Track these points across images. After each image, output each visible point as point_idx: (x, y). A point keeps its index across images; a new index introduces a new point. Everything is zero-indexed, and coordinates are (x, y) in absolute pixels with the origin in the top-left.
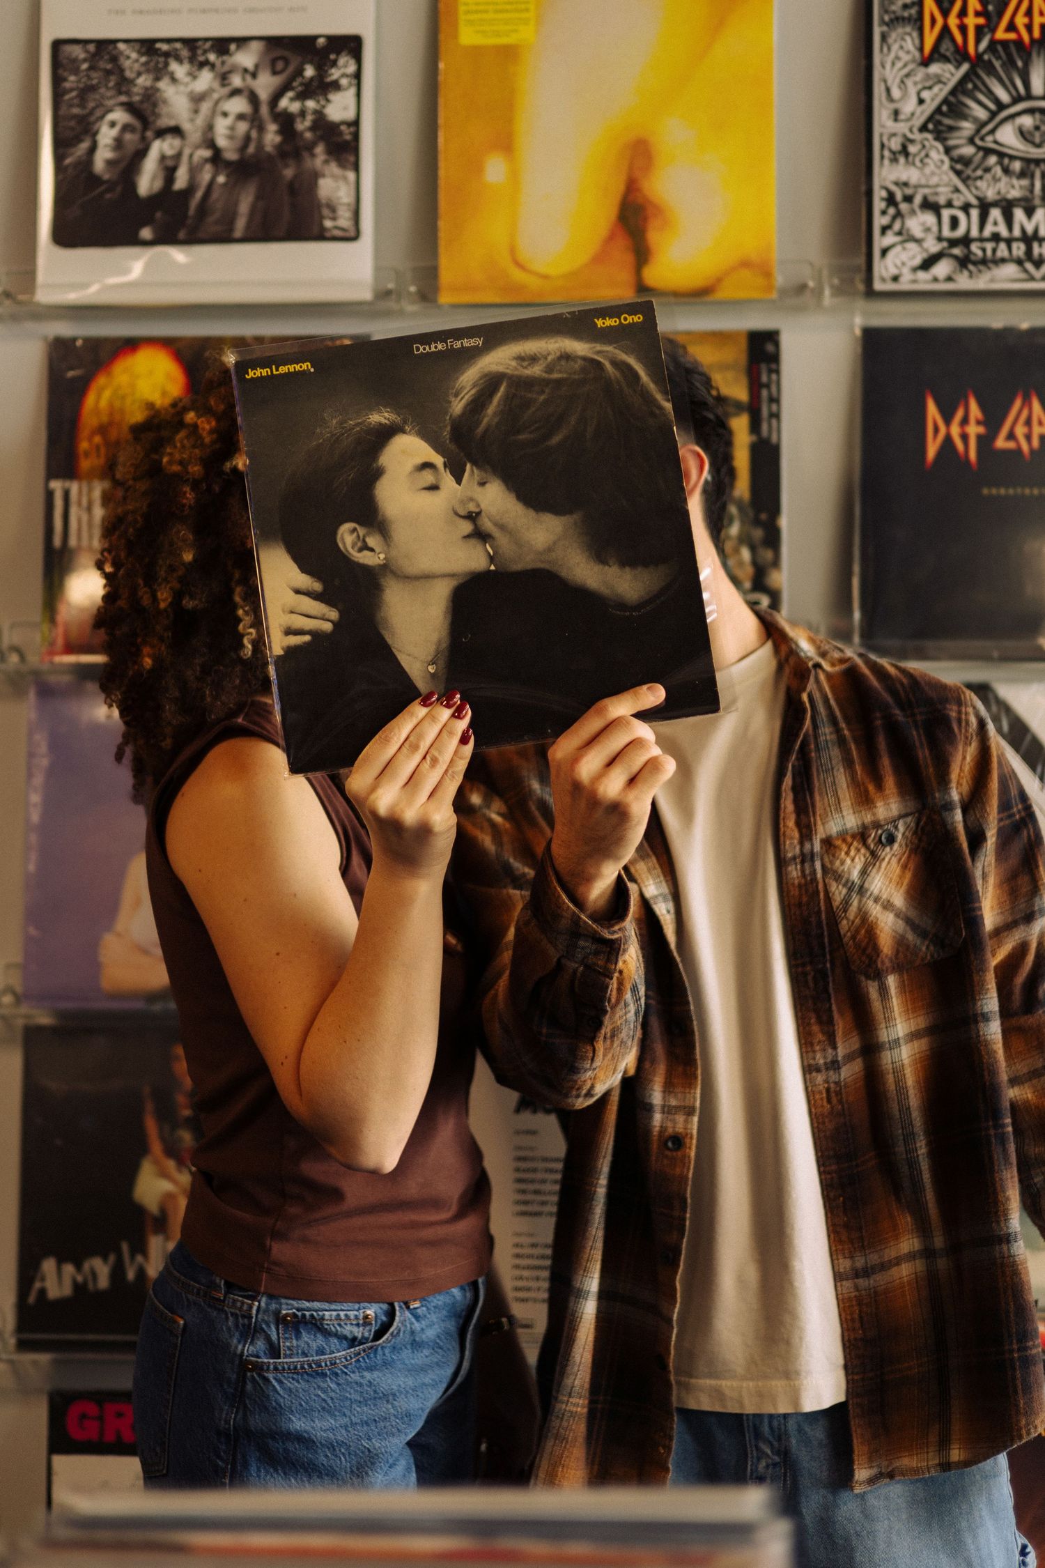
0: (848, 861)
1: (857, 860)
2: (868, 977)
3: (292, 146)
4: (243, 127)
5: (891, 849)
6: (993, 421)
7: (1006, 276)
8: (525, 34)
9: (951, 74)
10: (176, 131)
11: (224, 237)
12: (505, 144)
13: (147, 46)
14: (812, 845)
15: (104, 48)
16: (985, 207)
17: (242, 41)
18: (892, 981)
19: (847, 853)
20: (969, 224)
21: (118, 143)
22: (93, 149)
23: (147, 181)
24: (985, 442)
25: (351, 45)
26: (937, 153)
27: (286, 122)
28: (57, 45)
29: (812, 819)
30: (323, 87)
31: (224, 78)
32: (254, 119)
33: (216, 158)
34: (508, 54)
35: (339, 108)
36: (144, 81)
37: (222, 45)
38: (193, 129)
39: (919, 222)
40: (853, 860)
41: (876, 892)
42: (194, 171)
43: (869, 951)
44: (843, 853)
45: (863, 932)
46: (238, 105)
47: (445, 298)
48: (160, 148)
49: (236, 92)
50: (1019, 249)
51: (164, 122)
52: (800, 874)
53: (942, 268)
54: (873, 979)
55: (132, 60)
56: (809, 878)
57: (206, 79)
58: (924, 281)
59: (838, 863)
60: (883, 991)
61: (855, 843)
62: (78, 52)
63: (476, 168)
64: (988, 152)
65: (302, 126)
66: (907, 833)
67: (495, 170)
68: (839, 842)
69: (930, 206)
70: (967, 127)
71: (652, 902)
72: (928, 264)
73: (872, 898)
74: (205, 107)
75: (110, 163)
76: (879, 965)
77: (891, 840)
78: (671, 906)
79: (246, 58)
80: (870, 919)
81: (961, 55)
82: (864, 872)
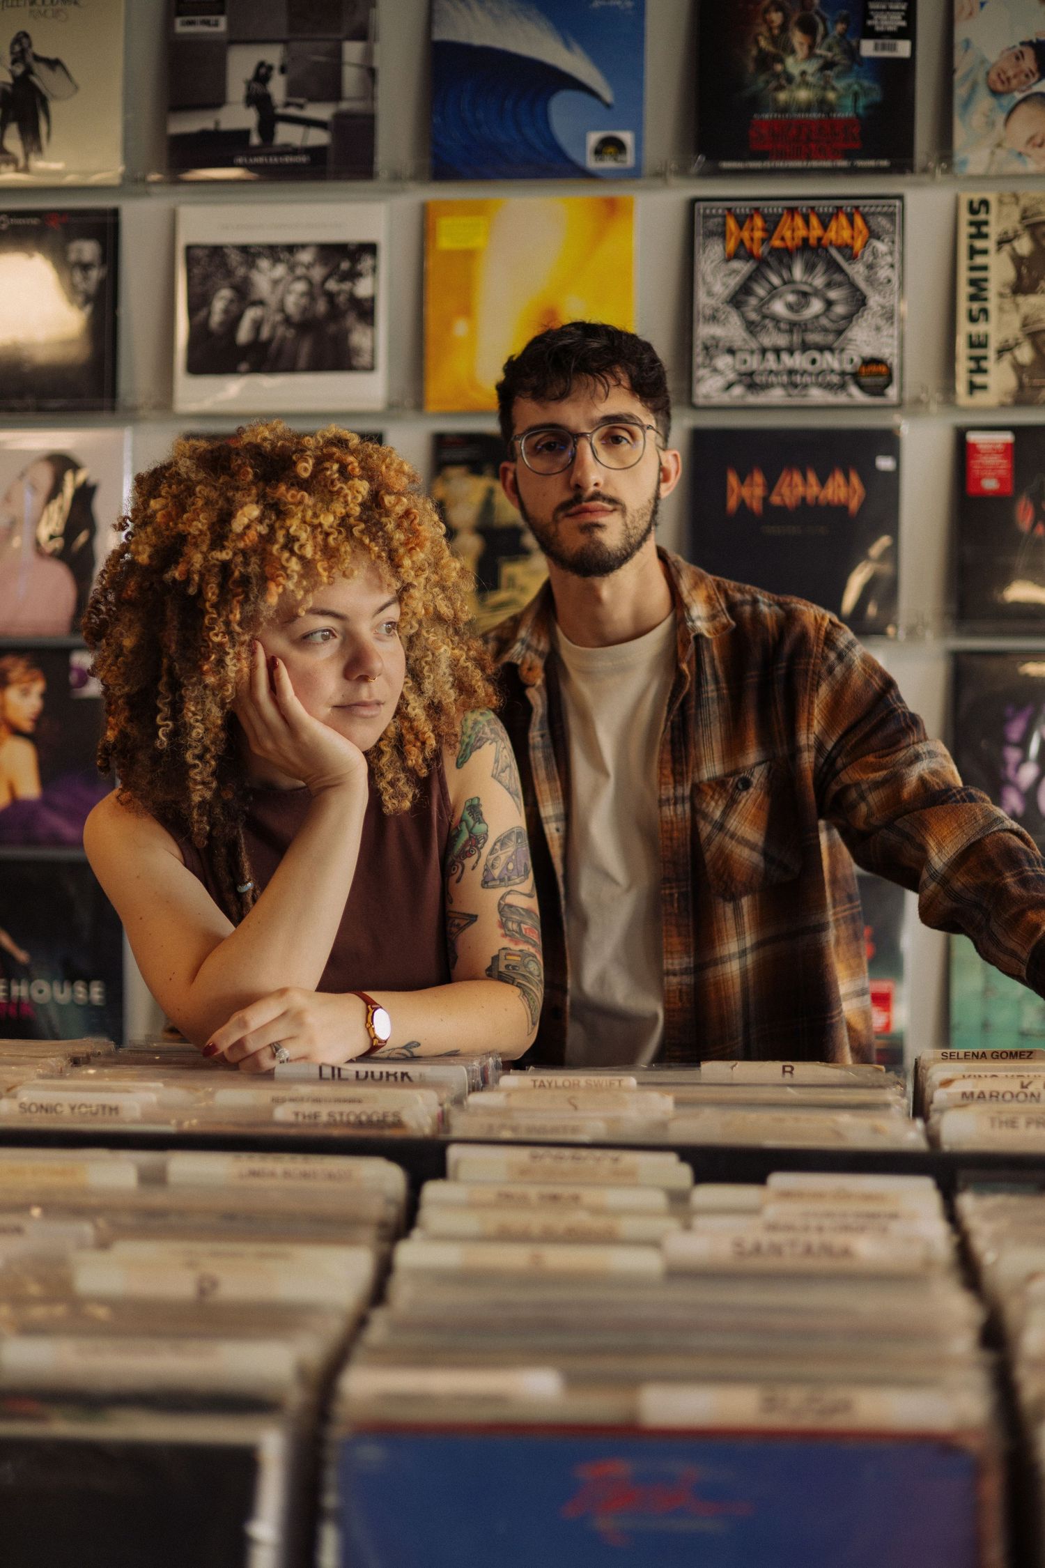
0: (713, 804)
1: (720, 802)
2: (725, 900)
3: (335, 313)
4: (304, 301)
5: (747, 793)
6: (770, 485)
7: (777, 395)
8: (478, 242)
9: (743, 268)
10: (260, 303)
11: (291, 368)
12: (466, 310)
13: (244, 249)
14: (684, 790)
15: (217, 251)
16: (764, 351)
17: (303, 246)
18: (745, 902)
19: (712, 798)
20: (754, 363)
21: (226, 311)
22: (209, 314)
23: (244, 334)
24: (766, 500)
25: (370, 249)
26: (735, 320)
27: (331, 297)
28: (189, 248)
29: (685, 768)
30: (353, 275)
31: (292, 268)
32: (310, 295)
33: (287, 321)
34: (468, 256)
35: (363, 288)
36: (241, 271)
37: (292, 248)
38: (273, 300)
39: (723, 362)
40: (717, 803)
41: (732, 829)
42: (274, 328)
43: (725, 877)
44: (709, 797)
45: (721, 862)
46: (300, 287)
47: (431, 407)
48: (251, 314)
49: (299, 278)
50: (785, 378)
51: (255, 297)
52: (672, 813)
53: (738, 391)
54: (730, 901)
55: (234, 258)
56: (679, 817)
57: (280, 270)
58: (725, 399)
59: (704, 805)
60: (737, 911)
61: (718, 789)
62: (200, 253)
63: (448, 326)
64: (765, 317)
65: (342, 299)
66: (761, 779)
67: (461, 328)
68: (706, 788)
69: (731, 351)
70: (753, 301)
71: (544, 821)
72: (729, 386)
73: (728, 835)
74: (281, 288)
75: (222, 324)
76: (733, 890)
77: (746, 784)
78: (561, 825)
79: (306, 257)
80: (727, 851)
81: (750, 256)
82: (725, 813)
